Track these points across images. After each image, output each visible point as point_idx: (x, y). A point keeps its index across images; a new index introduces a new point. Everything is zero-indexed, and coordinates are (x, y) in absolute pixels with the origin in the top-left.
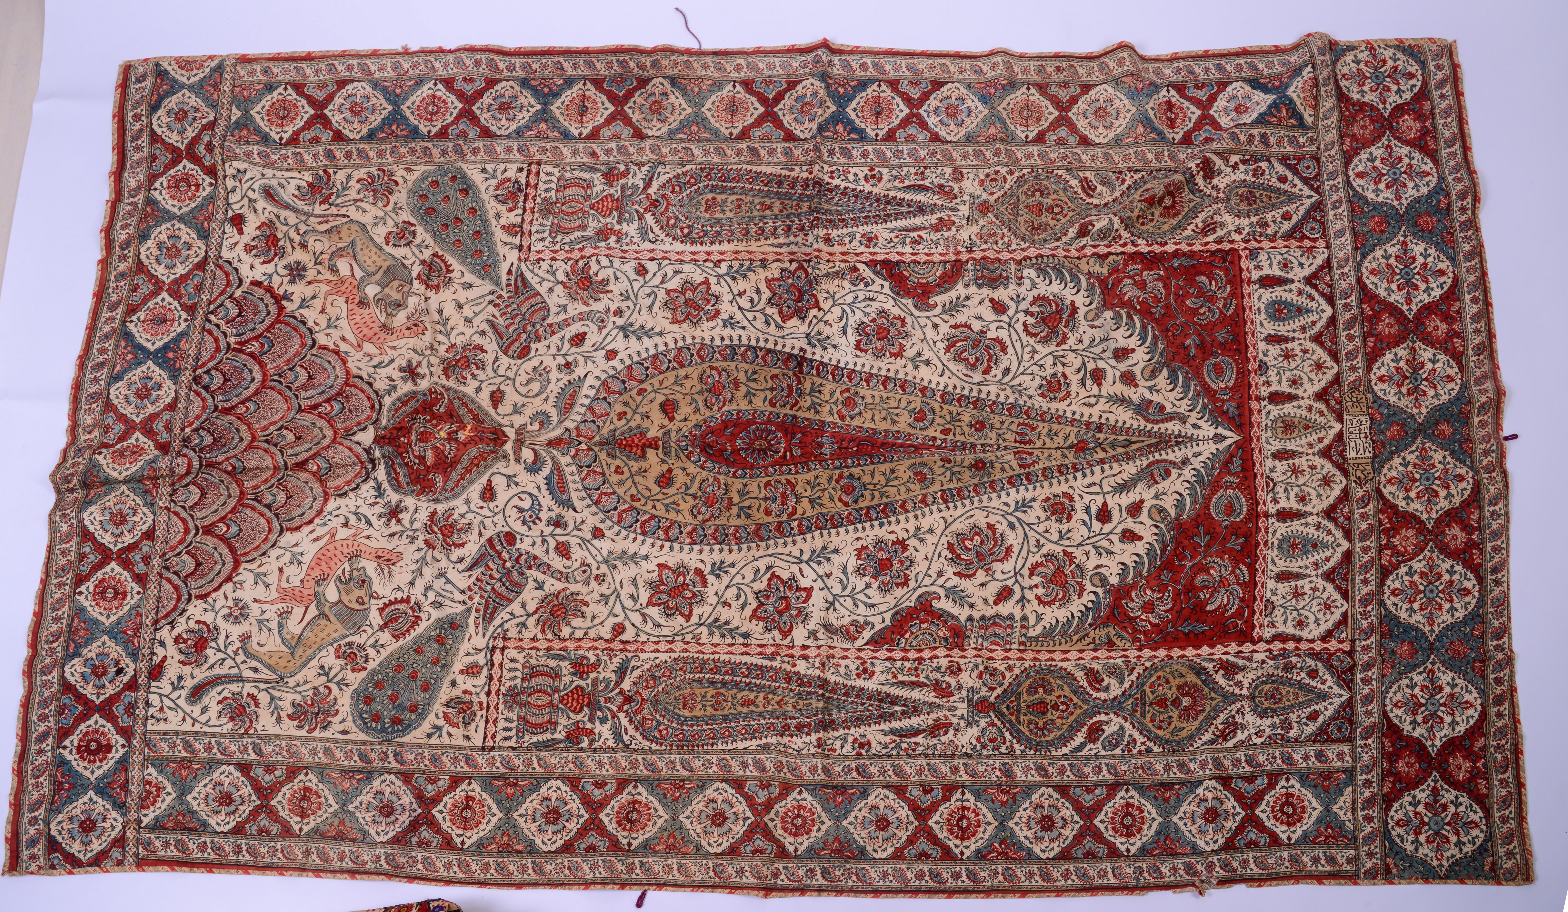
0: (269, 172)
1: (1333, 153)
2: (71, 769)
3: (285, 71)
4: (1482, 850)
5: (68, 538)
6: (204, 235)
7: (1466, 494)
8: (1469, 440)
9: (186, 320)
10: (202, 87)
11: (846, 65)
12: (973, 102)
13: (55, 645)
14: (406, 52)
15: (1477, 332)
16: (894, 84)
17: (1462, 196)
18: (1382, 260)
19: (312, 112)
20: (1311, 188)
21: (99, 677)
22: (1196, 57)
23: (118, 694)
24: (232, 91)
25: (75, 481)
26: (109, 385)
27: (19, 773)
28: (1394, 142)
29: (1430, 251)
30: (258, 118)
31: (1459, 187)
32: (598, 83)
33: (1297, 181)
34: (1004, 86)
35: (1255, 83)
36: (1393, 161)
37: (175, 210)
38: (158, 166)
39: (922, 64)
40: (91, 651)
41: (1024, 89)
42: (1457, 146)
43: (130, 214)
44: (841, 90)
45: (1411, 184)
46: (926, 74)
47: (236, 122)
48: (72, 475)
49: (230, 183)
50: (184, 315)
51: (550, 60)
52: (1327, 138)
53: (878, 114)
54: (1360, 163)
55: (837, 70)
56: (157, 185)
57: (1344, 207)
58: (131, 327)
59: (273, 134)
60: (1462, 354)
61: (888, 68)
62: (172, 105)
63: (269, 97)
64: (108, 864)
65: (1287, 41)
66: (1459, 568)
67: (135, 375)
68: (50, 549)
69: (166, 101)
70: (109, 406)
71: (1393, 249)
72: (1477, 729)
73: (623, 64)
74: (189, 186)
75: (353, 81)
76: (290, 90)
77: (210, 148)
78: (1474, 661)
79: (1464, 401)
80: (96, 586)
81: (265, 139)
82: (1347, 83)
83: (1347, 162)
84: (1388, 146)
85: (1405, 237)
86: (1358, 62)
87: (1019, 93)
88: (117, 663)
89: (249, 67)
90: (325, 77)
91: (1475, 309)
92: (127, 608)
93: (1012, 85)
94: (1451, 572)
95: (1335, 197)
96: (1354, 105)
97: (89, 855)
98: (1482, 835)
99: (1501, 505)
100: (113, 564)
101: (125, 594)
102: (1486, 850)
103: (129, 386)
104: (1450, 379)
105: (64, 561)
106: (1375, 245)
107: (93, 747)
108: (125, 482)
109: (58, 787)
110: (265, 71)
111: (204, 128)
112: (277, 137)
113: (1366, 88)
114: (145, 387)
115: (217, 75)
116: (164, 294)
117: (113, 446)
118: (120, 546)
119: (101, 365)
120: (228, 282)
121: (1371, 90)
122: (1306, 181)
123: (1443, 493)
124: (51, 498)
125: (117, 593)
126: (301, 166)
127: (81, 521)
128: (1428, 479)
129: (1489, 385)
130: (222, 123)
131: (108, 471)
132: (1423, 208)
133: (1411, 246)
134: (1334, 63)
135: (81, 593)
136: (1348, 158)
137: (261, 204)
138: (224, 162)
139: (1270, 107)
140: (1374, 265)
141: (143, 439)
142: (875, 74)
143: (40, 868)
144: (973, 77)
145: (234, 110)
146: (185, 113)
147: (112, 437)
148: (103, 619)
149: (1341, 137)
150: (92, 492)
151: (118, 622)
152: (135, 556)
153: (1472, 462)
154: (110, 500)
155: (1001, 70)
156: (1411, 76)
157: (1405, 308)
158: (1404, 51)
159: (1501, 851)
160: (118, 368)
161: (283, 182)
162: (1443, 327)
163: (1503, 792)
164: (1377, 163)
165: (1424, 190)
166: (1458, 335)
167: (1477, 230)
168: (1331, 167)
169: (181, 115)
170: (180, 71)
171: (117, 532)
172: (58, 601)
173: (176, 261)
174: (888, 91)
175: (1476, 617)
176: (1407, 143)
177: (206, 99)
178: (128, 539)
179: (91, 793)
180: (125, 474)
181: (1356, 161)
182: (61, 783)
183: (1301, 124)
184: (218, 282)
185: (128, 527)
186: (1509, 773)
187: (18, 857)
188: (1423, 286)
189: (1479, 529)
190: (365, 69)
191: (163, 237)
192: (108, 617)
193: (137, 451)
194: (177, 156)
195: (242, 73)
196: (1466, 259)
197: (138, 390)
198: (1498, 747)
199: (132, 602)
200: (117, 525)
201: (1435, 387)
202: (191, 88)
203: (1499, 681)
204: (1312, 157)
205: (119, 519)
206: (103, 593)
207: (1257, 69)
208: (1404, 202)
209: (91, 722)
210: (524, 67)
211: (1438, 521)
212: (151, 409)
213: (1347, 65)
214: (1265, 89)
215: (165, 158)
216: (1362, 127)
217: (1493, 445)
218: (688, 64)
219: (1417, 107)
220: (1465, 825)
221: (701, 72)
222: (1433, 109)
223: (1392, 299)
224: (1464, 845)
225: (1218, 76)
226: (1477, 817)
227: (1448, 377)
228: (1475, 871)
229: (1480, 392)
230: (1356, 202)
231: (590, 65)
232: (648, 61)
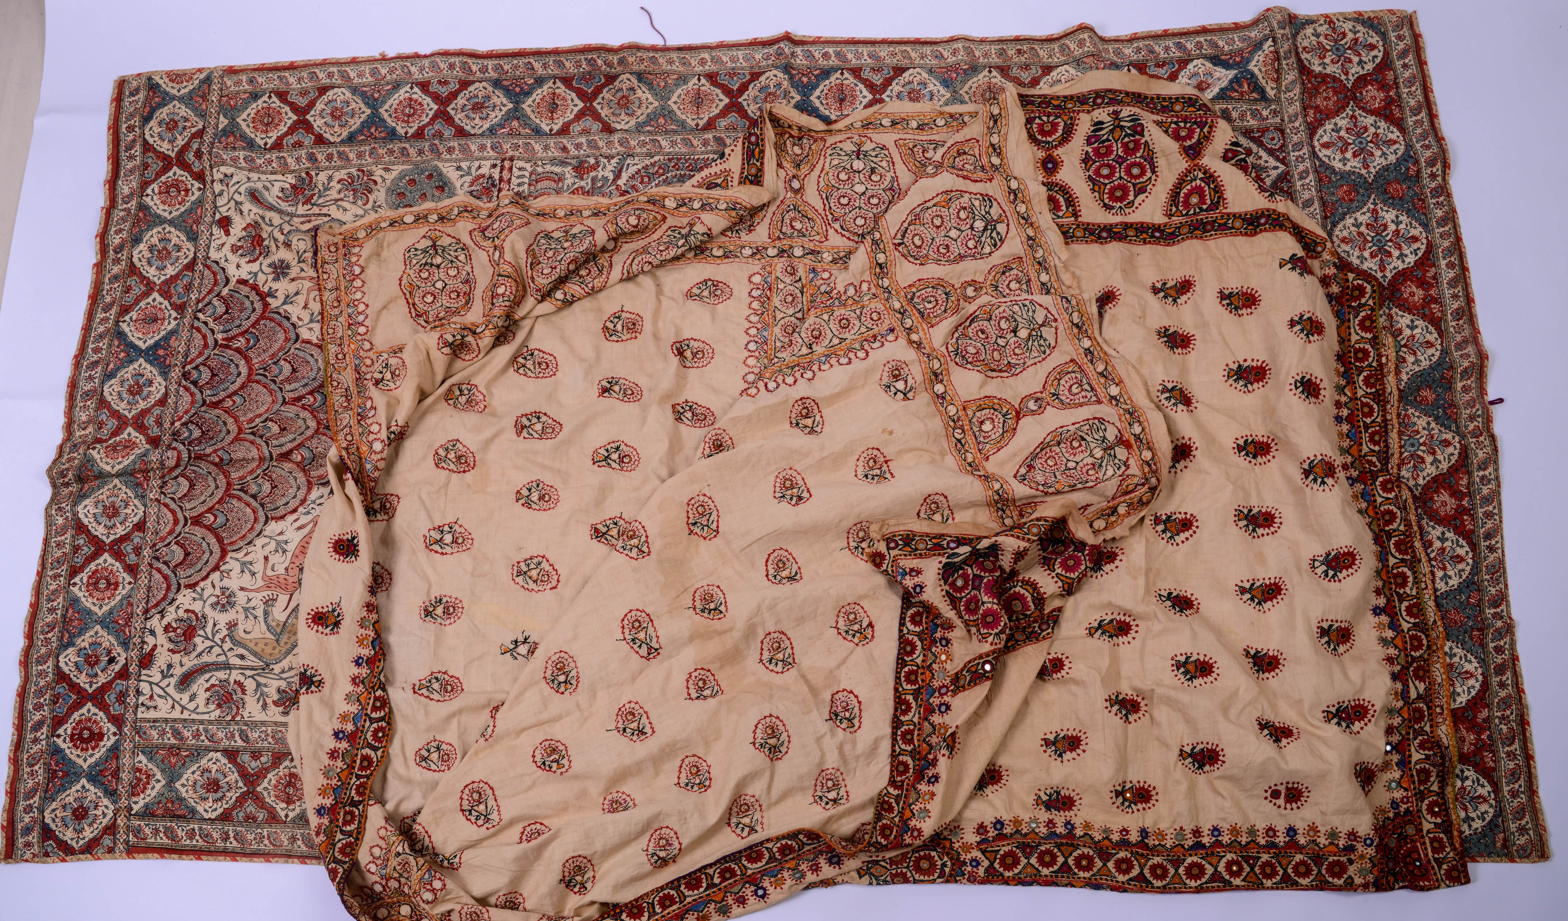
0: (254, 176)
1: (1297, 124)
2: (64, 757)
3: (270, 80)
4: (1492, 824)
5: (63, 531)
6: (193, 237)
7: (1454, 459)
8: (1453, 405)
9: (176, 319)
10: (191, 98)
11: (809, 55)
12: (934, 86)
13: (50, 635)
14: (384, 59)
15: (1455, 297)
16: (856, 72)
17: (1431, 163)
18: (1353, 229)
19: (295, 118)
20: (1277, 159)
21: (92, 666)
22: (1156, 37)
23: (110, 683)
24: (220, 101)
25: (70, 475)
26: (103, 383)
27: (15, 761)
28: (1358, 112)
29: (1401, 218)
30: (243, 125)
31: (1428, 154)
32: (567, 81)
33: (1262, 153)
34: (965, 71)
35: (1216, 60)
36: (1359, 131)
37: (166, 214)
38: (150, 174)
39: (883, 52)
40: (84, 641)
41: (986, 72)
42: (1423, 114)
43: (123, 219)
44: (805, 79)
45: (1378, 153)
46: (888, 61)
47: (224, 130)
48: (68, 469)
49: (217, 187)
50: (174, 314)
51: (521, 61)
52: (1290, 110)
53: (842, 101)
54: (1325, 133)
55: (800, 61)
56: (149, 191)
57: (1311, 177)
58: (124, 326)
59: (258, 140)
60: (1441, 319)
61: (850, 56)
62: (164, 116)
63: (254, 105)
64: (100, 851)
65: (1245, 17)
66: (1450, 535)
67: (128, 373)
68: (46, 542)
69: (158, 113)
70: (103, 403)
71: (1364, 218)
72: (1480, 700)
73: (591, 62)
74: (179, 191)
75: (333, 87)
76: (274, 98)
77: (198, 154)
78: (1472, 630)
79: (1446, 366)
80: (89, 577)
81: (251, 144)
82: (1308, 56)
83: (1312, 133)
84: (1353, 116)
85: (1376, 204)
86: (1318, 36)
87: (981, 76)
88: (109, 652)
89: (235, 78)
90: (307, 84)
91: (1451, 274)
92: (118, 598)
93: (974, 69)
94: (1442, 539)
95: (1301, 167)
96: (1316, 77)
97: (81, 842)
98: (1491, 810)
99: (1491, 469)
100: (106, 555)
101: (117, 585)
102: (1497, 824)
103: (122, 383)
104: (1429, 344)
105: (59, 554)
106: (1345, 214)
107: (86, 734)
108: (118, 475)
109: (51, 775)
110: (251, 81)
111: (194, 136)
112: (261, 143)
113: (1327, 60)
114: (137, 383)
115: (205, 86)
116: (155, 295)
117: (106, 441)
118: (112, 538)
119: (95, 364)
120: (216, 281)
121: (1332, 61)
122: (1271, 152)
123: (1429, 459)
124: (47, 492)
125: (109, 584)
126: (285, 169)
127: (75, 514)
128: (1413, 445)
129: (1470, 349)
130: (210, 131)
131: (101, 465)
132: (1392, 176)
133: (1381, 213)
134: (1294, 36)
135: (75, 584)
136: (1312, 130)
137: (247, 206)
138: (211, 168)
139: (1231, 82)
140: (1345, 233)
141: (134, 434)
142: (837, 62)
143: (34, 855)
144: (934, 62)
145: (222, 118)
146: (176, 122)
147: (105, 432)
148: (95, 609)
149: (1305, 108)
150: (86, 486)
151: (111, 612)
152: (128, 548)
153: (1458, 427)
154: (104, 493)
155: (961, 56)
156: (1373, 47)
157: (1379, 275)
158: (1363, 23)
159: (1513, 826)
160: (111, 366)
161: (268, 184)
162: (1419, 293)
163: (1511, 765)
164: (1343, 133)
165: (1392, 158)
166: (1435, 300)
167: (1449, 195)
168: (1295, 139)
169: (172, 125)
170: (171, 84)
171: (109, 524)
172: (53, 592)
173: (167, 263)
174: (851, 79)
175: (1471, 584)
176: (1372, 112)
177: (195, 110)
178: (120, 531)
179: (84, 781)
180: (117, 467)
181: (1320, 131)
182: (55, 771)
183: (1264, 97)
184: (206, 281)
185: (121, 519)
186: (1516, 745)
187: (13, 845)
188: (1396, 253)
189: (1469, 494)
190: (344, 76)
191: (155, 240)
192: (101, 607)
193: (129, 445)
194: (167, 163)
195: (229, 83)
196: (1439, 225)
197: (131, 386)
198: (1503, 718)
199: (124, 592)
200: (110, 518)
201: (1415, 354)
202: (181, 99)
203: (1499, 650)
204: (1276, 129)
205: (112, 512)
206: (96, 583)
207: (1217, 46)
208: (1373, 170)
209: (84, 710)
210: (495, 69)
211: (1426, 487)
212: (142, 405)
213: (1306, 38)
214: (1226, 65)
215: (156, 165)
216: (1325, 99)
217: (1478, 409)
218: (653, 60)
219: (1380, 77)
220: (1472, 798)
221: (667, 67)
222: (1396, 78)
223: (1365, 266)
224: (1473, 820)
225: (1178, 54)
226: (1485, 790)
227: (1428, 342)
228: (1486, 846)
229: (1461, 356)
230: (1323, 172)
231: (560, 64)
232: (615, 59)
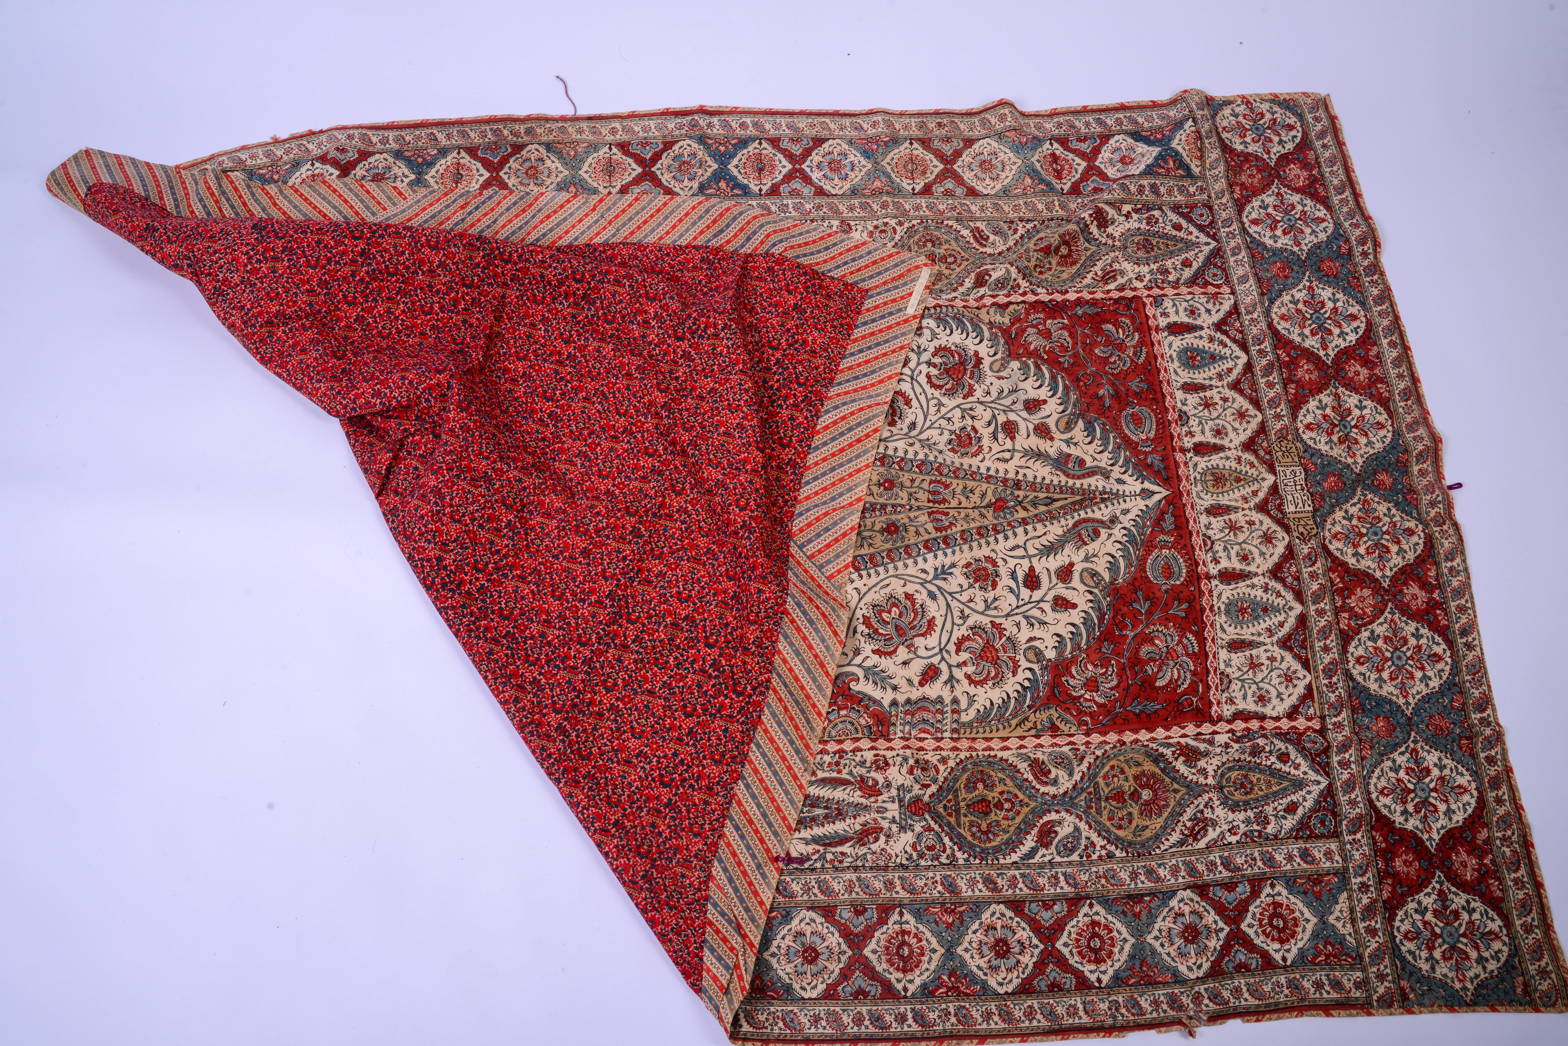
1: (1224, 201)
4: (1509, 968)
7: (1420, 548)
8: (1412, 490)
11: (726, 125)
12: (855, 156)
15: (1401, 376)
16: (775, 142)
17: (1362, 241)
18: (1291, 306)
20: (1208, 235)
22: (1075, 112)
28: (1283, 190)
29: (1338, 296)
31: (1358, 232)
32: (472, 151)
33: (1192, 228)
34: (885, 142)
35: (1137, 136)
36: (1286, 208)
39: (802, 123)
41: (907, 144)
42: (1347, 193)
44: (722, 148)
45: (1308, 231)
46: (807, 132)
51: (424, 132)
52: (1217, 187)
53: (761, 170)
54: (1253, 210)
55: (716, 131)
57: (1243, 253)
60: (1388, 399)
61: (768, 126)
65: (1164, 96)
66: (1424, 631)
71: (1301, 295)
72: (1477, 819)
73: (497, 133)
78: (1460, 739)
79: (1401, 449)
82: (1229, 135)
83: (1240, 211)
84: (1278, 194)
85: (1311, 281)
86: (1236, 116)
87: (902, 148)
91: (1394, 354)
93: (895, 141)
95: (1233, 244)
96: (1238, 155)
98: (1506, 949)
99: (1458, 560)
102: (1514, 968)
104: (1380, 426)
106: (1281, 291)
113: (1248, 139)
121: (1253, 140)
122: (1201, 228)
123: (1394, 548)
128: (1376, 534)
132: (1325, 254)
133: (1318, 291)
134: (1214, 117)
136: (1240, 206)
139: (1156, 159)
140: (1284, 310)
142: (755, 132)
144: (853, 133)
149: (1231, 185)
153: (1419, 514)
155: (881, 128)
156: (1291, 127)
157: (1322, 353)
158: (1280, 104)
159: (1532, 969)
162: (1364, 372)
163: (1521, 893)
164: (1270, 210)
165: (1323, 236)
166: (1381, 380)
167: (1382, 274)
168: (1224, 215)
174: (770, 149)
175: (1452, 686)
176: (1297, 190)
181: (1248, 208)
183: (1189, 174)
186: (1522, 871)
188: (1336, 331)
189: (1439, 586)
196: (1376, 304)
198: (1504, 839)
201: (1366, 435)
203: (1491, 760)
204: (1204, 205)
207: (1137, 123)
208: (1305, 248)
210: (397, 140)
211: (1394, 579)
213: (1225, 118)
214: (1148, 141)
216: (1250, 176)
217: (1438, 494)
218: (563, 130)
219: (1301, 157)
220: (1483, 935)
221: (576, 136)
222: (1317, 158)
223: (1307, 344)
224: (1487, 960)
225: (1099, 130)
226: (1495, 925)
227: (1378, 423)
228: (1506, 993)
229: (1415, 438)
230: (1255, 249)
231: (464, 134)
232: (522, 128)
